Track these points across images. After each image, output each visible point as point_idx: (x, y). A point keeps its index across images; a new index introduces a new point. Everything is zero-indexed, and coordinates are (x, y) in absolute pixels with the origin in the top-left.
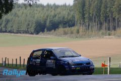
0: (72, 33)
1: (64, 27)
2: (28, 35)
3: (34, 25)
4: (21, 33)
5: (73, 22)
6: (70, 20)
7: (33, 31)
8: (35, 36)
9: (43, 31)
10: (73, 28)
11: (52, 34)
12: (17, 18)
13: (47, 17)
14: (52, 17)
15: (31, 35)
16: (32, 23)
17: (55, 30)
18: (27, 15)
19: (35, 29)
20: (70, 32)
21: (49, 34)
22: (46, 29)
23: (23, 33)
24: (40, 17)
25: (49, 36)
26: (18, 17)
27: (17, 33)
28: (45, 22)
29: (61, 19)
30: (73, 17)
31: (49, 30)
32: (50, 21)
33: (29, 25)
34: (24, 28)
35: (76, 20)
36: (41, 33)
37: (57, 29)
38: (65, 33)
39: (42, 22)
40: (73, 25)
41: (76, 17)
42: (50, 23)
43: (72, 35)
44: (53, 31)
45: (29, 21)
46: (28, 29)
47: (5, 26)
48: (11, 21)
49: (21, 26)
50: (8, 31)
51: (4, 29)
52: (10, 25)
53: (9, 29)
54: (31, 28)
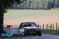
3: (47, 4)
4: (39, 9)
7: (46, 8)
8: (48, 11)
9: (53, 8)
15: (46, 11)
16: (46, 3)
19: (48, 6)
21: (57, 9)
22: (55, 7)
23: (40, 9)
25: (57, 11)
28: (54, 2)
33: (44, 4)
34: (41, 6)
36: (52, 9)
39: (52, 2)
42: (57, 3)
45: (44, 2)
46: (43, 6)
47: (29, 5)
48: (33, 2)
49: (39, 5)
50: (31, 8)
51: (28, 7)
52: (32, 4)
53: (31, 7)
54: (45, 6)
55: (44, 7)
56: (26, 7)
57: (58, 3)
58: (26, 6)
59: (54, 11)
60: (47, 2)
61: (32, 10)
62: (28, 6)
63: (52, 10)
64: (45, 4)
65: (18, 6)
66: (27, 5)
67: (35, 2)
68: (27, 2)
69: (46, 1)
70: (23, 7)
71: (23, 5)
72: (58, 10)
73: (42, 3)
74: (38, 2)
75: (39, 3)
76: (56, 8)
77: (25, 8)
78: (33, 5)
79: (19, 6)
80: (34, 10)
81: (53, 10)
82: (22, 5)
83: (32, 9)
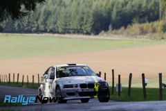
0: (154, 31)
1: (140, 23)
2: (81, 36)
3: (91, 19)
4: (69, 33)
5: (156, 13)
6: (151, 11)
7: (89, 29)
8: (92, 37)
9: (106, 29)
10: (155, 24)
11: (122, 34)
12: (63, 8)
13: (113, 5)
14: (120, 6)
15: (87, 37)
16: (89, 17)
17: (126, 27)
18: (79, 4)
19: (93, 26)
20: (150, 30)
22: (110, 27)
23: (74, 33)
24: (102, 6)
25: (116, 37)
26: (65, 7)
27: (64, 33)
28: (109, 14)
29: (136, 8)
30: (157, 4)
31: (117, 26)
32: (117, 13)
33: (82, 19)
34: (75, 24)
35: (161, 10)
36: (103, 32)
37: (129, 26)
38: (143, 32)
39: (105, 15)
40: (156, 18)
41: (160, 5)
42: (117, 16)
43: (154, 35)
44: (123, 28)
45: (83, 13)
46: (81, 26)
47: (45, 23)
48: (54, 14)
49: (70, 21)
50: (48, 30)
51: (42, 27)
52: (51, 20)
53: (51, 27)
54: (86, 24)
55: (83, 28)
56: (38, 28)
57: (119, 18)
58: (36, 25)
59: (109, 38)
60: (91, 16)
61: (51, 35)
62: (42, 24)
63: (103, 36)
64: (85, 20)
65: (16, 25)
66: (39, 22)
67: (59, 13)
68: (39, 15)
69: (88, 12)
70: (30, 27)
71: (29, 22)
72: (119, 34)
73: (78, 17)
74: (68, 14)
75: (70, 16)
76: (113, 30)
77: (34, 29)
78: (55, 23)
79: (19, 25)
80: (56, 35)
81: (105, 35)
82: (27, 21)
83: (52, 31)
